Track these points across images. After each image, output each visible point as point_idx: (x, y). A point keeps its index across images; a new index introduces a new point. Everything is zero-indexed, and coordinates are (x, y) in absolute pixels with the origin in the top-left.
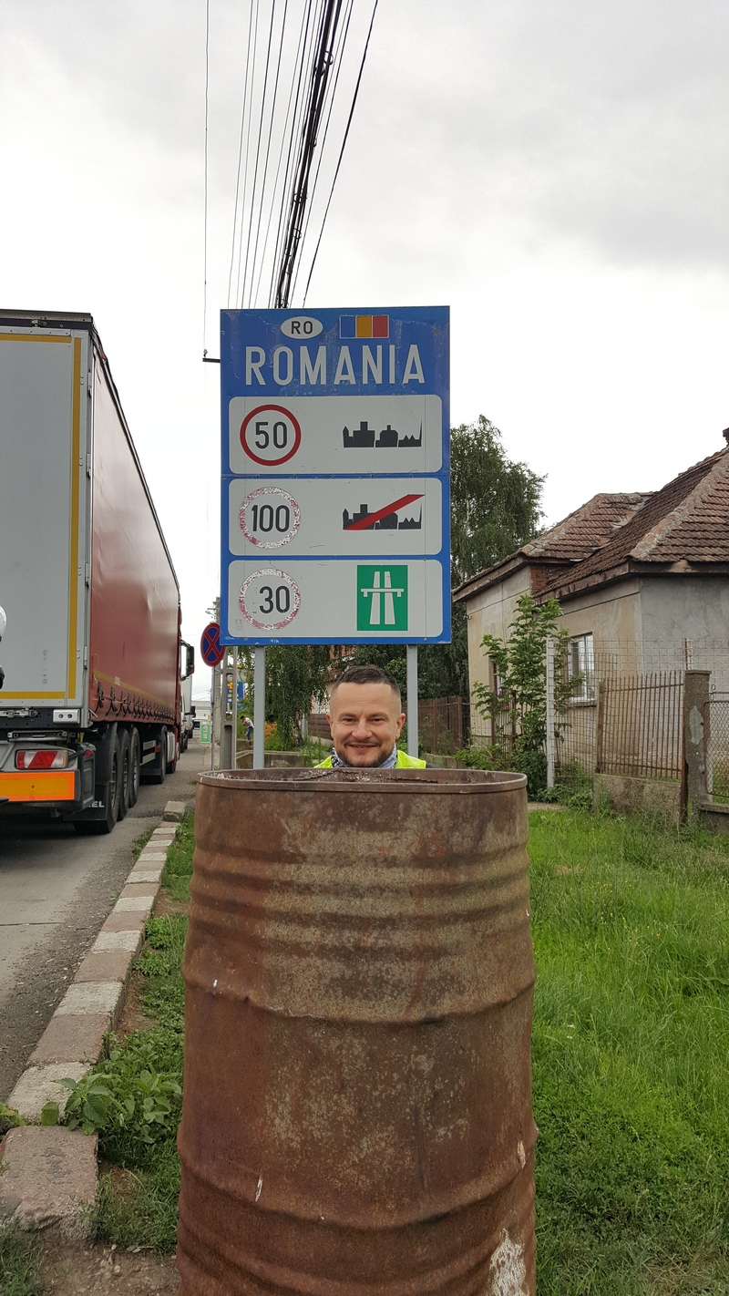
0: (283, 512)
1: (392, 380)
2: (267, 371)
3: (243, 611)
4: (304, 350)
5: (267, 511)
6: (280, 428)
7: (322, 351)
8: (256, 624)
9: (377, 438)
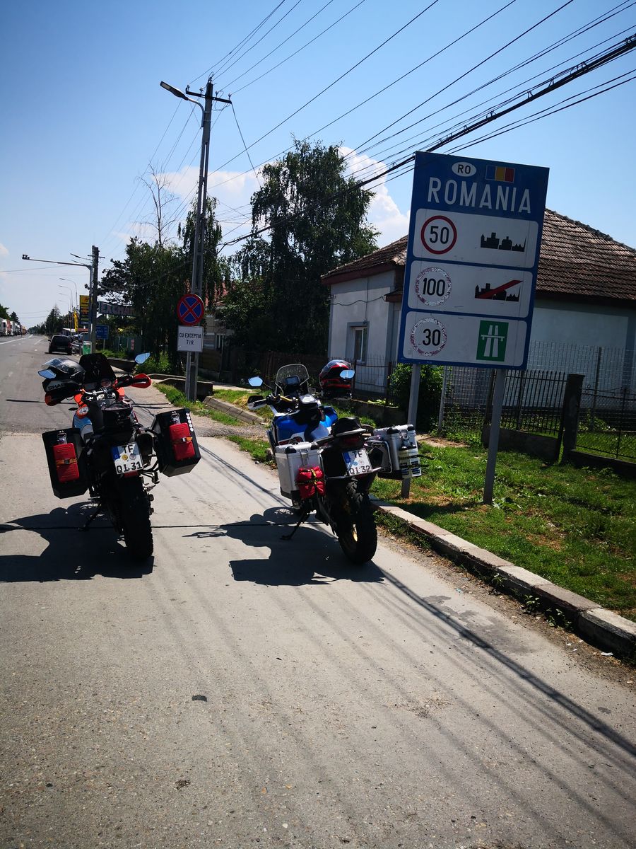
0: (441, 283)
1: (513, 210)
2: (441, 194)
3: (413, 343)
4: (464, 184)
5: (432, 282)
6: (445, 231)
7: (475, 185)
8: (420, 351)
9: (500, 243)
